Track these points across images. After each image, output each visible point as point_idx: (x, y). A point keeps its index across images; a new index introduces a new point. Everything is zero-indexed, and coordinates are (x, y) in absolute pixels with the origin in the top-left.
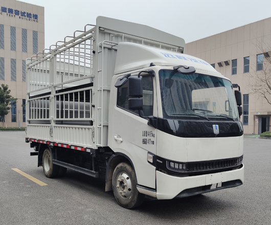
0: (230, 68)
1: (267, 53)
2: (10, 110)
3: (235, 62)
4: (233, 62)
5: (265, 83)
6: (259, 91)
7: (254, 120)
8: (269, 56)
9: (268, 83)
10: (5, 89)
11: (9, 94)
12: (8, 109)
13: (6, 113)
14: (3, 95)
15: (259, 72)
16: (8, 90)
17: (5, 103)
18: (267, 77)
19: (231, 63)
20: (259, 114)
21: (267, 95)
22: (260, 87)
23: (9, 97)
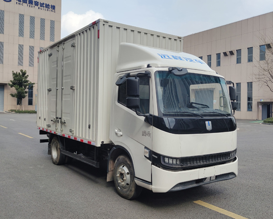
0: (235, 57)
1: (269, 44)
2: (27, 94)
3: (239, 51)
4: (237, 52)
5: (267, 73)
6: (262, 80)
7: (258, 106)
8: (271, 47)
9: (271, 73)
10: (24, 74)
11: (27, 79)
12: (26, 92)
13: (24, 97)
14: (22, 80)
15: (262, 62)
16: (26, 75)
17: (23, 87)
18: (269, 67)
19: (235, 53)
20: (262, 101)
21: (270, 84)
22: (263, 76)
23: (27, 81)
